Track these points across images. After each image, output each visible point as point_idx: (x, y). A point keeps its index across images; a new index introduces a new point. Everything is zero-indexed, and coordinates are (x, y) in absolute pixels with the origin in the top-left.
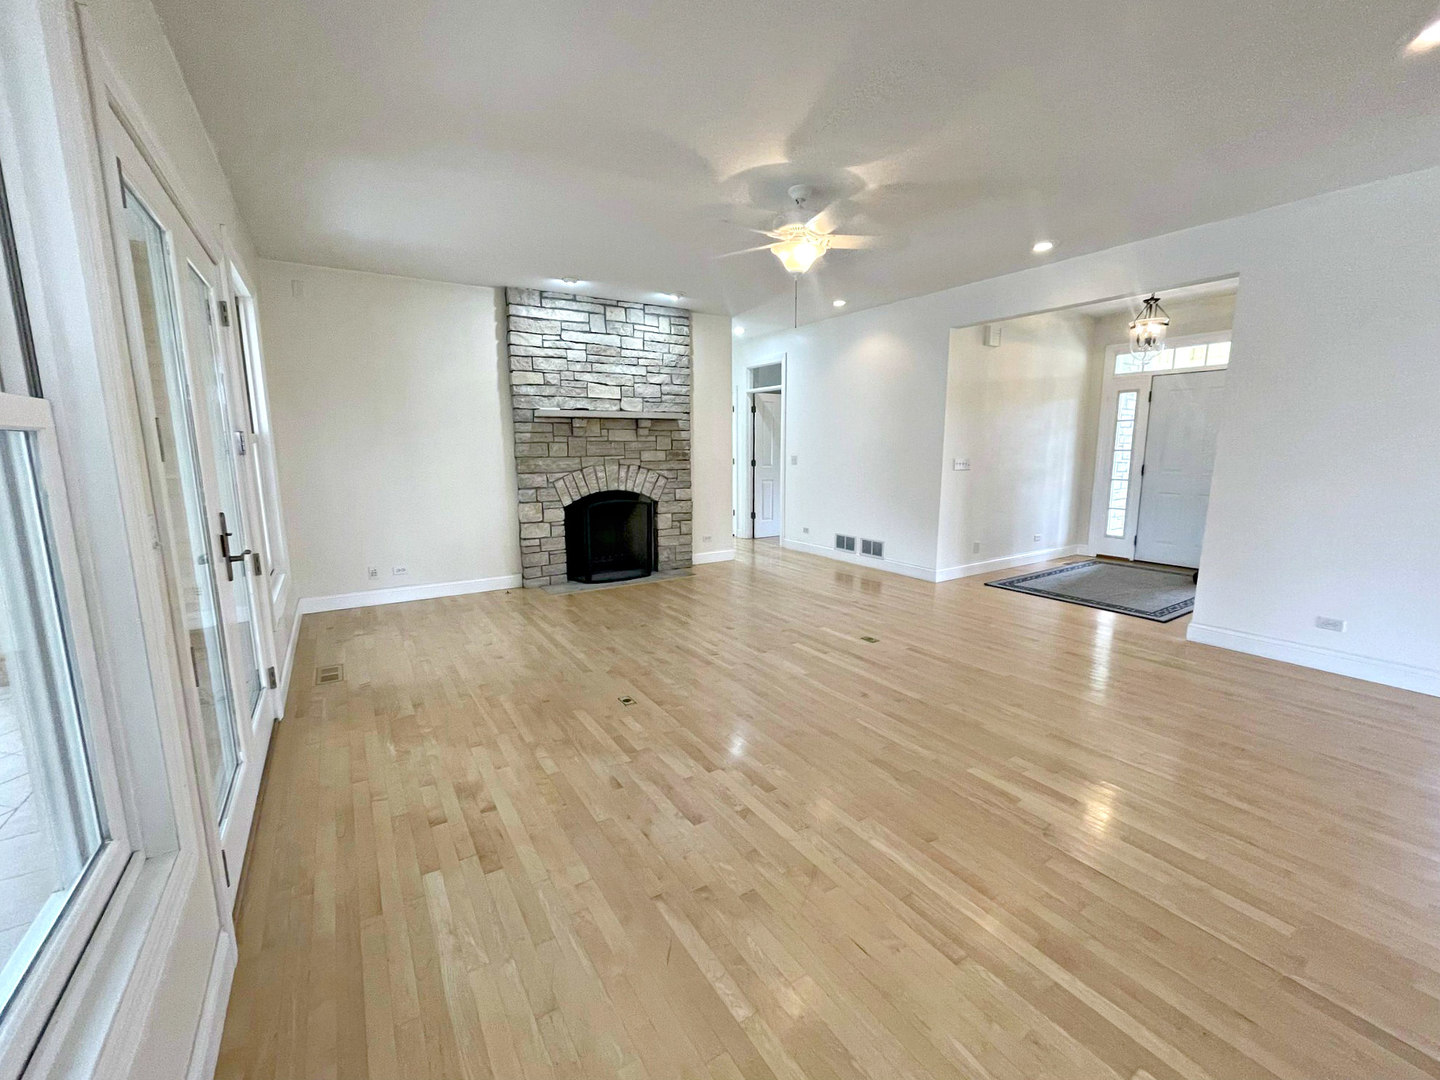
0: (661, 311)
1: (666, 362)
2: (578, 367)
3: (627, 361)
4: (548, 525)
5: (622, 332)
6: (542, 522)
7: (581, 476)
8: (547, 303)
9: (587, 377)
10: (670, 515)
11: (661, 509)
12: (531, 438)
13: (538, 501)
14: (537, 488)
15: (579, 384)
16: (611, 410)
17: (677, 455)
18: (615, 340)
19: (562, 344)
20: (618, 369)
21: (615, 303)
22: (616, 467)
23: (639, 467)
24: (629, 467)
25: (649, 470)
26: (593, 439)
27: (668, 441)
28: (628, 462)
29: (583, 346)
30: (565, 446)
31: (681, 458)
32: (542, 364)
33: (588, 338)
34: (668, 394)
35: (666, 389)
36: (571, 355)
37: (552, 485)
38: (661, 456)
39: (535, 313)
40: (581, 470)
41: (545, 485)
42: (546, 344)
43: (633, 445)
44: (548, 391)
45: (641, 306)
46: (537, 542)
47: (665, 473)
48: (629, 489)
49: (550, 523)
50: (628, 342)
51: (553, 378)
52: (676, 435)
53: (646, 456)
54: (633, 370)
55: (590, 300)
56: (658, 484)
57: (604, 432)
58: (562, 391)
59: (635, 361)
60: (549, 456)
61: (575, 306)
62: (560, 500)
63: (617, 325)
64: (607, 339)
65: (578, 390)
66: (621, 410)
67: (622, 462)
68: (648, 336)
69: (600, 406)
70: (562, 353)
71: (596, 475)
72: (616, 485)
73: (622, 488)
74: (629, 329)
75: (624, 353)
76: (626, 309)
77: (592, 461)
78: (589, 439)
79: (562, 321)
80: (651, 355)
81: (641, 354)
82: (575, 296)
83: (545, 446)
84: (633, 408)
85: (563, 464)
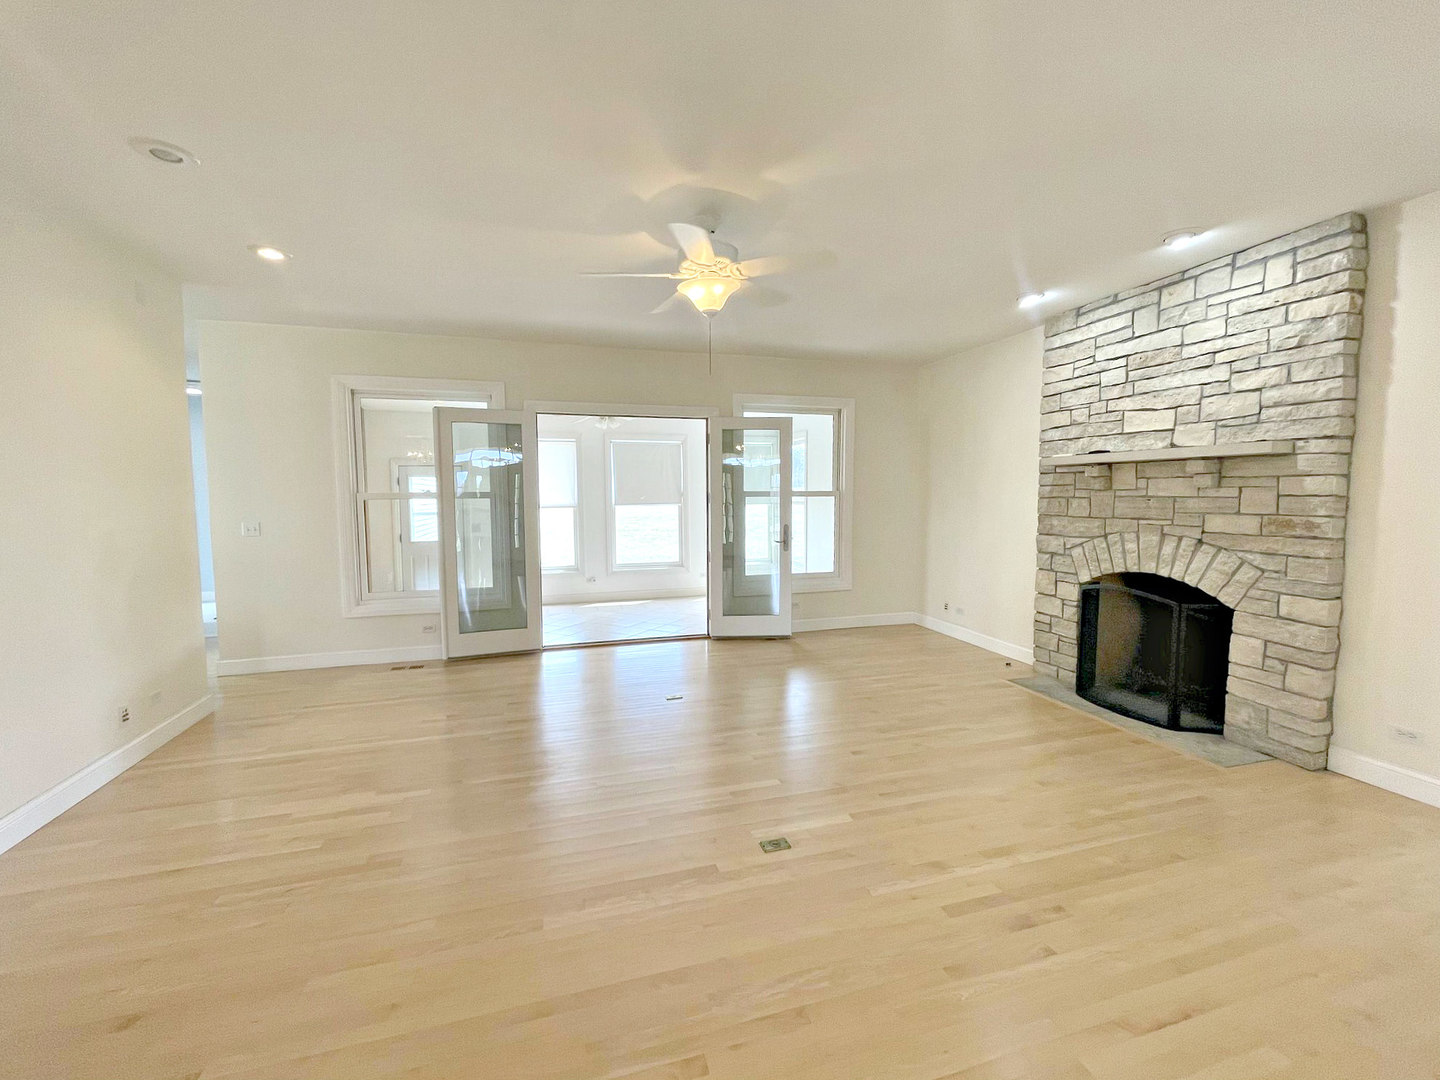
0: (1273, 249)
1: (1274, 344)
2: (1116, 392)
3: (1193, 364)
4: (1059, 602)
5: (1187, 318)
6: (1055, 596)
7: (1104, 545)
8: (1083, 321)
9: (1127, 404)
10: (1259, 644)
11: (1237, 623)
12: (1051, 492)
13: (1052, 570)
14: (1053, 554)
15: (1112, 417)
16: (1156, 448)
17: (1289, 525)
18: (1174, 336)
19: (1095, 368)
20: (1176, 381)
21: (1177, 278)
22: (1156, 539)
23: (1200, 541)
24: (1180, 539)
25: (1220, 549)
26: (1123, 493)
27: (1271, 496)
28: (1178, 531)
29: (1122, 362)
30: (1085, 503)
31: (1298, 532)
32: (1071, 400)
33: (1128, 348)
34: (1276, 405)
35: (1270, 395)
36: (1106, 378)
37: (1067, 551)
38: (1250, 525)
39: (1069, 338)
40: (1105, 536)
41: (1062, 552)
42: (1077, 374)
43: (1191, 504)
44: (1074, 432)
45: (1228, 260)
46: (1047, 619)
47: (1258, 560)
48: (1176, 576)
49: (1063, 600)
50: (1193, 334)
51: (1080, 415)
52: (1286, 486)
53: (1215, 524)
54: (1204, 376)
55: (1139, 291)
56: (1237, 577)
57: (1142, 483)
58: (1090, 429)
59: (1206, 360)
60: (1067, 516)
61: (1115, 309)
62: (1076, 574)
63: (1177, 311)
64: (1157, 340)
65: (1110, 426)
66: (1173, 445)
67: (1166, 530)
68: (1234, 310)
69: (1139, 442)
70: (1094, 379)
71: (1124, 549)
72: (1154, 565)
73: (1164, 572)
74: (1198, 310)
75: (1187, 352)
76: (1196, 277)
77: (1119, 525)
78: (1118, 493)
79: (1095, 338)
80: (1244, 339)
81: (1219, 344)
82: (1116, 296)
83: (1063, 501)
84: (1197, 441)
85: (1081, 526)
